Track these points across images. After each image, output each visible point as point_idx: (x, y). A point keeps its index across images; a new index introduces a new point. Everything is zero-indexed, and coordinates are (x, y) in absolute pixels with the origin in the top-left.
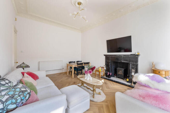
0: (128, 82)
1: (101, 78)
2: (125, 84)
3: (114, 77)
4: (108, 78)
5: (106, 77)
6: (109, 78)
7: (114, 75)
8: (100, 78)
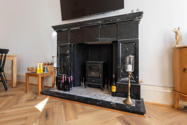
0: (114, 95)
1: (42, 93)
2: (109, 103)
3: (80, 85)
4: (61, 92)
5: (59, 89)
6: (65, 90)
7: (81, 81)
8: (37, 94)
